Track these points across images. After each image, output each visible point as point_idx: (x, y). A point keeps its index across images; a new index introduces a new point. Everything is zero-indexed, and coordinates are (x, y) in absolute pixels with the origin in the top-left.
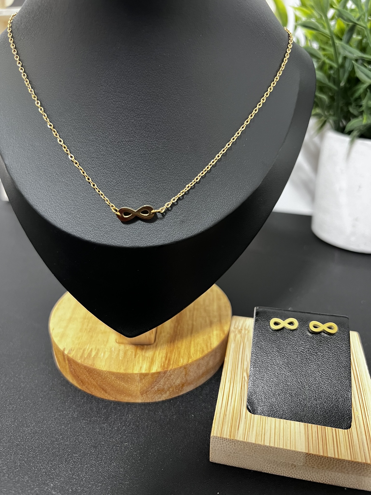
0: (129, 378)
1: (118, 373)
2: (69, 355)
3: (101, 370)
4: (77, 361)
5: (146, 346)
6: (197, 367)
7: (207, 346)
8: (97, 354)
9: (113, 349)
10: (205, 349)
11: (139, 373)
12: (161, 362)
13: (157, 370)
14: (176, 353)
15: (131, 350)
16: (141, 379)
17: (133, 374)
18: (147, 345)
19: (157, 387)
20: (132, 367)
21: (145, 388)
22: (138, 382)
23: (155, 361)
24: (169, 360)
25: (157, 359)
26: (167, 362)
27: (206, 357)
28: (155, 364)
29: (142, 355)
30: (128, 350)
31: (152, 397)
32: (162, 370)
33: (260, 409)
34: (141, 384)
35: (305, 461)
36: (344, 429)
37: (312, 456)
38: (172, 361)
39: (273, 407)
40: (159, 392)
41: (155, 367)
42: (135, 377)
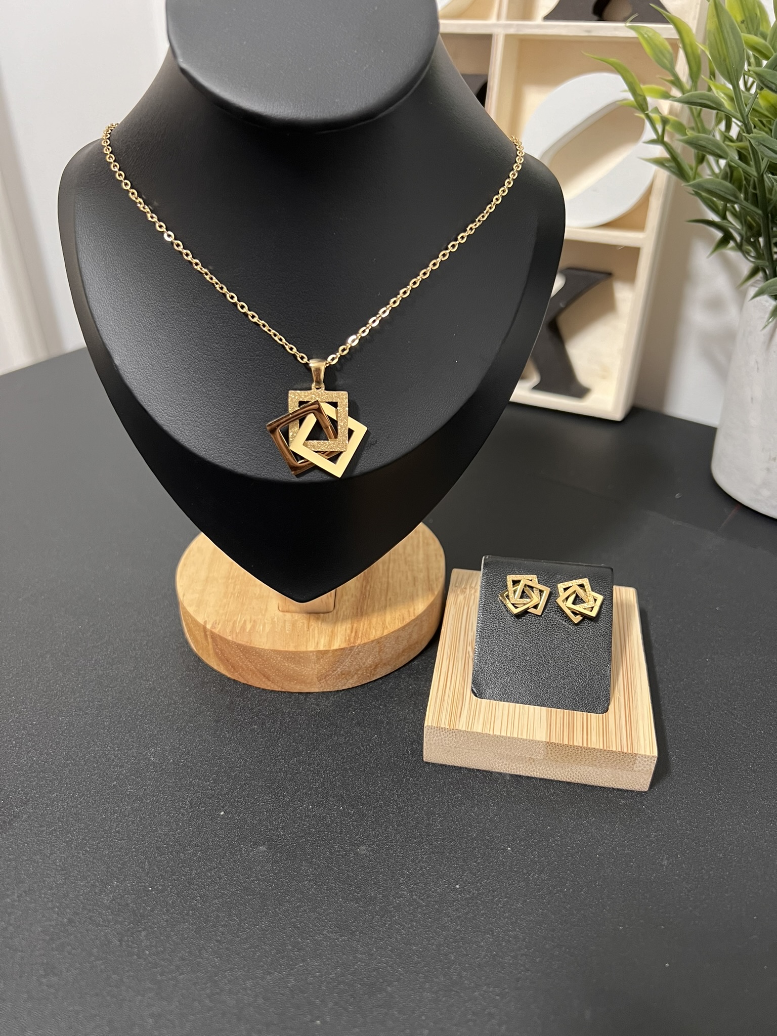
0: (301, 657)
1: (286, 651)
2: (213, 630)
3: (262, 649)
4: (226, 638)
5: (322, 615)
6: (396, 641)
7: (408, 612)
8: (253, 627)
9: (276, 619)
10: (406, 616)
11: (316, 651)
12: (345, 635)
13: (340, 646)
14: (366, 622)
16: (319, 659)
17: (306, 652)
18: (324, 613)
19: (341, 669)
20: (305, 643)
21: (324, 671)
22: (314, 664)
23: (337, 635)
24: (356, 632)
26: (353, 634)
27: (407, 628)
28: (337, 637)
29: (318, 626)
30: (297, 621)
31: (334, 683)
32: (347, 646)
33: (489, 693)
34: (318, 666)
35: (546, 753)
36: (599, 713)
37: (554, 746)
38: (360, 632)
39: (506, 690)
40: (343, 676)
41: (337, 641)
42: (310, 656)
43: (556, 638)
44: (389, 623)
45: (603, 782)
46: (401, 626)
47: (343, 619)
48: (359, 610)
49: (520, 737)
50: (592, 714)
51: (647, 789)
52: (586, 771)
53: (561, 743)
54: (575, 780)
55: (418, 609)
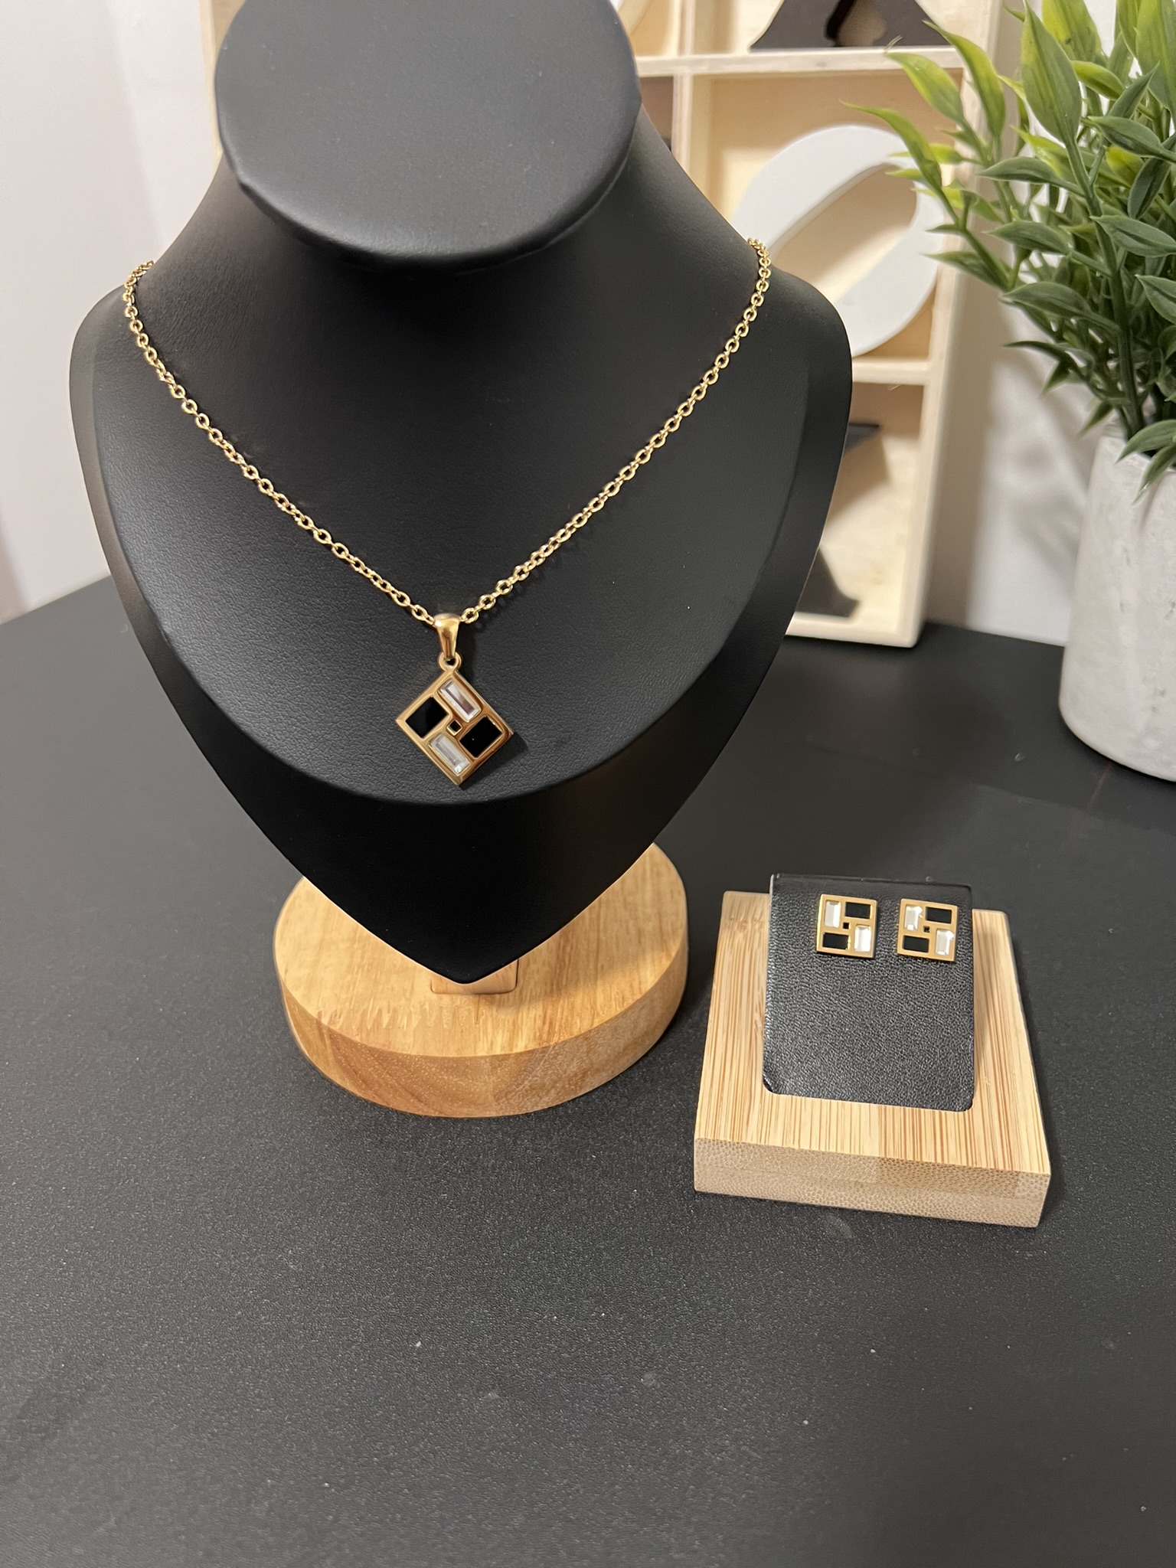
0: (467, 1066)
1: (444, 1058)
2: (332, 1027)
3: (407, 1055)
4: (352, 1039)
5: (498, 996)
6: (613, 1035)
7: (631, 986)
8: (393, 1020)
9: (427, 1006)
10: (628, 994)
11: (490, 1056)
12: (535, 1029)
13: (526, 1047)
14: (565, 1007)
15: (467, 1008)
16: (494, 1068)
17: (476, 1059)
18: (500, 993)
19: (530, 1081)
20: (473, 1045)
21: (503, 1086)
22: (488, 1075)
23: (521, 1029)
24: (551, 1023)
25: (524, 1023)
26: (546, 1027)
27: (630, 1013)
28: (522, 1033)
29: (492, 1016)
30: (458, 1007)
31: (519, 1103)
32: (537, 1047)
33: (790, 1084)
34: (493, 1078)
35: (881, 1175)
36: (959, 1111)
37: (893, 1163)
38: (558, 1024)
39: (815, 1079)
40: (534, 1092)
41: (522, 1039)
42: (480, 1064)
43: (887, 997)
44: (601, 1009)
45: (969, 1215)
46: (619, 1010)
47: (530, 1001)
48: (555, 987)
49: (839, 1151)
50: (947, 1112)
51: (1037, 1224)
52: (942, 1199)
53: (903, 1158)
54: (926, 1214)
55: (646, 982)
